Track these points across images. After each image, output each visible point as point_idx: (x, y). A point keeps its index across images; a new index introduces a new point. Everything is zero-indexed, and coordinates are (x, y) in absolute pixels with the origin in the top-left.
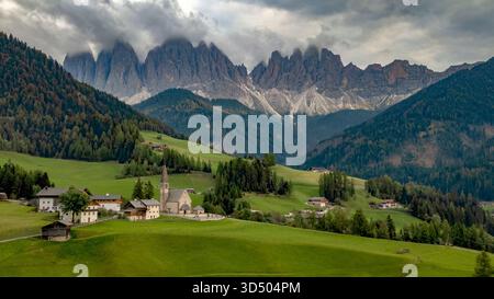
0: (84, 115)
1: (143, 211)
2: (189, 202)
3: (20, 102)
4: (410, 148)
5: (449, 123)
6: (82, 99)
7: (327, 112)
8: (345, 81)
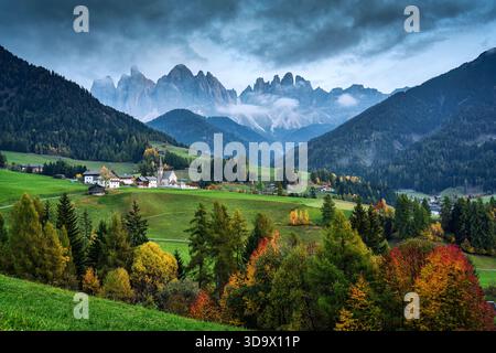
0: (108, 130)
1: (147, 183)
2: (175, 179)
3: (62, 121)
4: (356, 152)
5: (385, 133)
6: (106, 118)
7: (300, 126)
8: (314, 102)
